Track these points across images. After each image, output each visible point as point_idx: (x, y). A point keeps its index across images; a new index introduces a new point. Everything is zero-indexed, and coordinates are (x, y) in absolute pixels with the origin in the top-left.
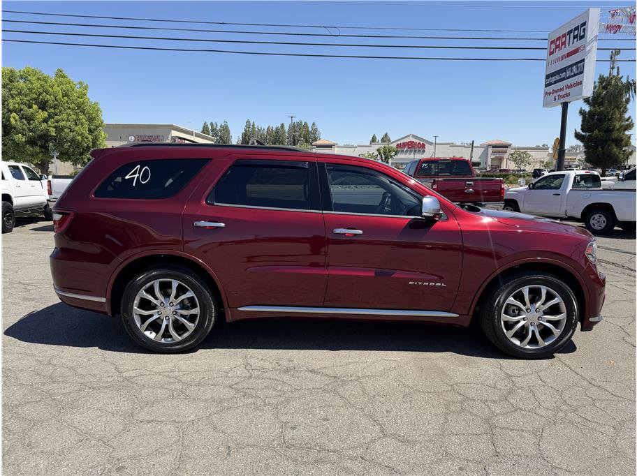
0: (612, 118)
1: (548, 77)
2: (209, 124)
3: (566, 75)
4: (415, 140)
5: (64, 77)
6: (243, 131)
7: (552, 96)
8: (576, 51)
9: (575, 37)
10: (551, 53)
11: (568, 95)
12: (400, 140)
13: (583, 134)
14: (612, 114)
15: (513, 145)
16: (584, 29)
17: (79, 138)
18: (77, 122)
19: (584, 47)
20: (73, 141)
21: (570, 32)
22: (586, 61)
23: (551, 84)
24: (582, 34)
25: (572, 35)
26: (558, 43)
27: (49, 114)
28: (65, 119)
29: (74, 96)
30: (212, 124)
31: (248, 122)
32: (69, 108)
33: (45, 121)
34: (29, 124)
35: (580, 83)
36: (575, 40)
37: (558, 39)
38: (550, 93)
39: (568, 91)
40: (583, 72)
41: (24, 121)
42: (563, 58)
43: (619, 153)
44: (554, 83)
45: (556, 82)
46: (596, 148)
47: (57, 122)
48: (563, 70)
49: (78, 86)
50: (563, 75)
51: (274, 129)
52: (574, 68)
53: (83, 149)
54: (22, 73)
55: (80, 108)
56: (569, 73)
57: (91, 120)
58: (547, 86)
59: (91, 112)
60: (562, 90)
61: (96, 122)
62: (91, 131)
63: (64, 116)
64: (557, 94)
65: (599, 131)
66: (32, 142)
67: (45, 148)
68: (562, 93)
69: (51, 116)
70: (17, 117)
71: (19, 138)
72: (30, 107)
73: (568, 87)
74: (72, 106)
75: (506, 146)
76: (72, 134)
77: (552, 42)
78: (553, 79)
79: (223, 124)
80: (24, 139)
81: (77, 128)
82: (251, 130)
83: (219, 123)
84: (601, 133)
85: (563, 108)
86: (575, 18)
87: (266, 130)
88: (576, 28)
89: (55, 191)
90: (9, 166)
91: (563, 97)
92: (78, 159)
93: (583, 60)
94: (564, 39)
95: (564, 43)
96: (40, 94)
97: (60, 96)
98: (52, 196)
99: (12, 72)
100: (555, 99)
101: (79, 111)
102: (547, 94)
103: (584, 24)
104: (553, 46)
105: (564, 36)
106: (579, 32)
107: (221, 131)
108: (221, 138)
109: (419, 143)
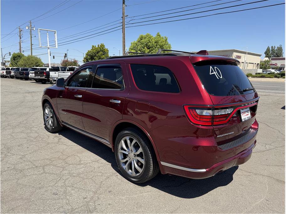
2: (270, 47)
30: (272, 47)
49: (164, 38)
72: (144, 48)
79: (279, 47)
96: (148, 43)
107: (277, 50)
108: (276, 54)
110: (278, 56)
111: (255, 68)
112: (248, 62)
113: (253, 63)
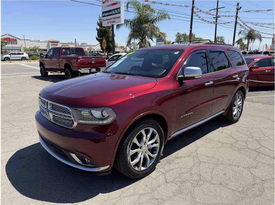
1: (103, 13)
4: (10, 37)
8: (116, 4)
10: (103, 3)
11: (114, 22)
15: (60, 42)
19: (119, 2)
22: (121, 8)
23: (105, 16)
35: (119, 17)
38: (105, 20)
39: (114, 20)
40: (120, 13)
42: (110, 5)
44: (107, 16)
45: (108, 16)
48: (110, 11)
50: (111, 13)
52: (116, 11)
56: (113, 13)
58: (103, 16)
60: (111, 19)
64: (109, 21)
65: (105, 37)
68: (111, 21)
73: (114, 18)
75: (57, 42)
78: (106, 14)
85: (112, 27)
91: (112, 22)
100: (108, 23)
109: (13, 39)
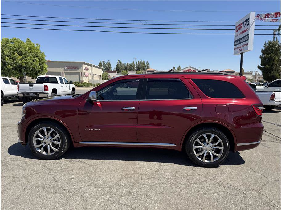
0: (274, 60)
1: (235, 42)
2: (102, 61)
3: (242, 41)
4: (191, 69)
5: (30, 42)
6: (117, 65)
7: (237, 50)
8: (246, 31)
9: (245, 24)
10: (237, 31)
11: (243, 49)
12: (185, 68)
13: (261, 66)
14: (274, 58)
16: (249, 21)
17: (35, 67)
18: (34, 60)
19: (249, 29)
20: (32, 68)
21: (244, 22)
24: (248, 23)
25: (244, 23)
26: (239, 27)
27: (22, 57)
28: (29, 59)
29: (33, 49)
30: (103, 61)
31: (119, 61)
32: (31, 55)
33: (21, 60)
34: (14, 61)
35: (247, 44)
36: (246, 26)
37: (239, 25)
39: (243, 48)
40: (248, 40)
41: (12, 60)
42: (241, 33)
43: (278, 75)
44: (238, 45)
46: (267, 73)
47: (26, 60)
48: (241, 39)
49: (36, 45)
50: (241, 41)
51: (130, 64)
52: (245, 38)
53: (37, 72)
54: (12, 40)
55: (36, 55)
56: (243, 40)
57: (40, 59)
58: (235, 45)
59: (40, 56)
60: (240, 47)
61: (43, 61)
62: (40, 64)
63: (29, 58)
64: (239, 49)
65: (268, 65)
66: (15, 69)
67: (20, 72)
68: (241, 49)
69: (23, 58)
70: (8, 58)
71: (9, 67)
72: (14, 54)
73: (243, 46)
74: (33, 54)
75: (233, 72)
76: (32, 66)
77: (237, 27)
78: (237, 43)
79: (108, 62)
80: (11, 67)
81: (34, 63)
82: (120, 64)
83: (106, 61)
84: (269, 66)
85: (241, 55)
86: (245, 16)
87: (126, 64)
88: (246, 21)
89: (20, 89)
90: (3, 79)
91: (241, 50)
92: (35, 76)
93: (248, 35)
94: (241, 25)
95: (241, 27)
96: (19, 48)
97: (27, 49)
98: (19, 91)
99: (7, 40)
100: (238, 51)
101: (35, 56)
102: (235, 49)
103: (249, 19)
104: (237, 28)
105: (241, 24)
106: (247, 22)
107: (107, 65)
108: (107, 68)
109: (193, 70)
110: (108, 70)
111: (99, 79)
112: (94, 74)
113: (97, 75)
